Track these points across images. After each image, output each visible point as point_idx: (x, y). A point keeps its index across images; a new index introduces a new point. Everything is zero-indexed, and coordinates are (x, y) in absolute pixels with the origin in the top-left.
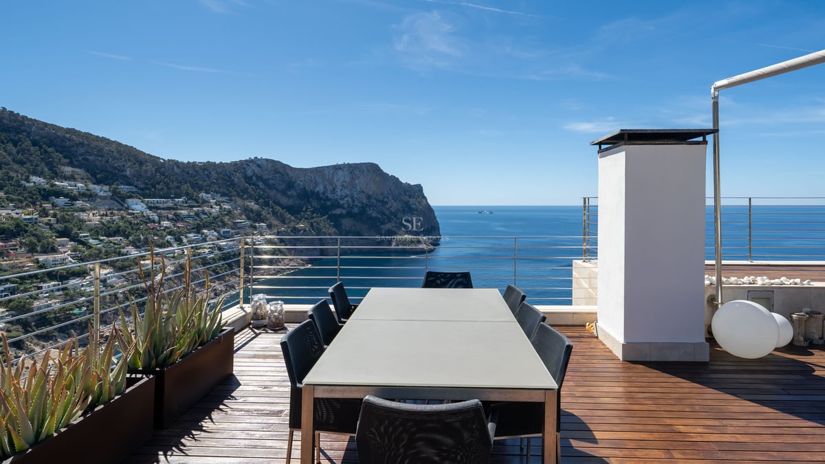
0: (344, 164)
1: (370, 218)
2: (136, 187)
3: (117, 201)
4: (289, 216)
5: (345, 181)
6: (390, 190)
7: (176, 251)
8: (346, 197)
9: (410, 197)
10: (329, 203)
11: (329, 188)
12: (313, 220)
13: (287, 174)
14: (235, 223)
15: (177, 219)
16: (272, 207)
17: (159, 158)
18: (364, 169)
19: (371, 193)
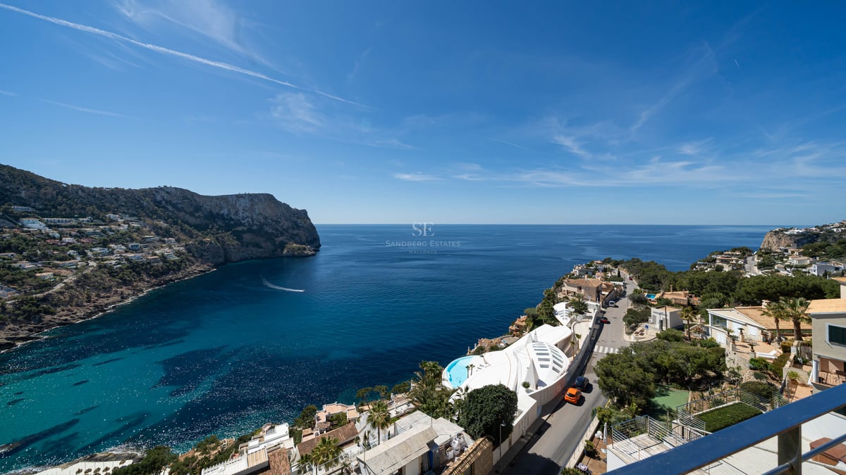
0: (245, 194)
1: (267, 233)
2: (33, 207)
3: (9, 220)
4: (196, 232)
5: (246, 207)
6: (283, 213)
7: (79, 263)
8: (246, 218)
9: (298, 218)
10: (232, 222)
11: (233, 211)
12: (218, 235)
13: (195, 200)
14: (143, 239)
15: (82, 235)
16: (181, 225)
17: (61, 183)
18: (262, 198)
19: (267, 215)
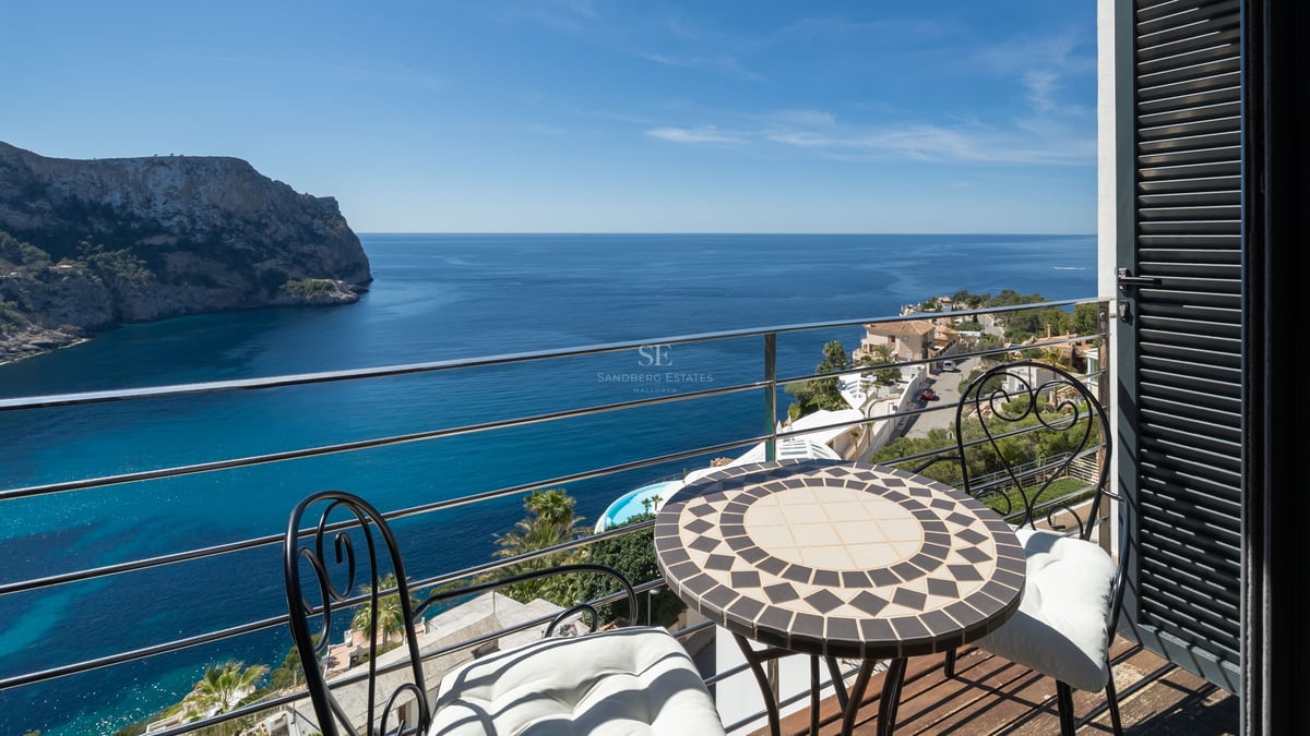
0: (172, 159)
1: (231, 251)
4: (30, 249)
5: (175, 188)
6: (274, 205)
8: (175, 214)
9: (314, 217)
10: (135, 225)
11: (137, 198)
12: (95, 257)
13: (28, 170)
18: (218, 167)
19: (232, 209)
